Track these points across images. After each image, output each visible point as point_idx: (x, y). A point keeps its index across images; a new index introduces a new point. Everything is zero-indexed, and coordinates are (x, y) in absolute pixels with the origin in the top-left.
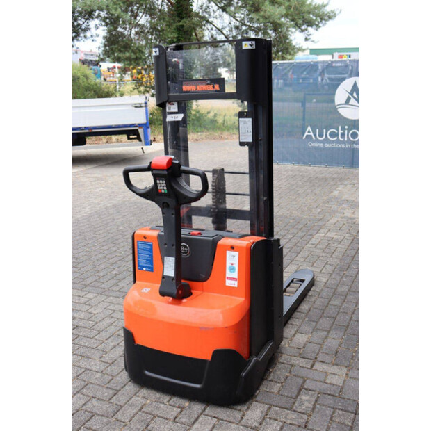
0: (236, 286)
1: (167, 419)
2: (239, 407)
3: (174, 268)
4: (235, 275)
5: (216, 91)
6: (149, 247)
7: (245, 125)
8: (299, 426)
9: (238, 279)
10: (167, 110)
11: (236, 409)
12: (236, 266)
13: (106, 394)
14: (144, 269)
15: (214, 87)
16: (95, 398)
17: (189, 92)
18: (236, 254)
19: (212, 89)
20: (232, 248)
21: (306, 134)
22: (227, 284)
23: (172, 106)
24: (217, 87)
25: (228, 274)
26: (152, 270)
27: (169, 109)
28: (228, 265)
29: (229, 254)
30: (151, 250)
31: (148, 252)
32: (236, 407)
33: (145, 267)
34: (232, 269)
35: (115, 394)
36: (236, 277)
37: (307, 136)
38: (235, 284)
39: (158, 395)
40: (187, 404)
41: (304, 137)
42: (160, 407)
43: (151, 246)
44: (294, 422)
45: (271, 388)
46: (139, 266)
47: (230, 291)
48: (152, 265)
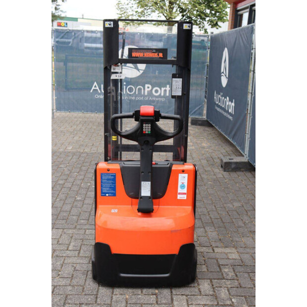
0: (185, 198)
1: (152, 304)
2: (192, 285)
3: (150, 190)
4: (185, 191)
5: (160, 58)
6: (113, 177)
7: (177, 84)
8: (237, 287)
9: (187, 194)
10: (112, 71)
11: (191, 287)
12: (186, 184)
13: (89, 299)
14: (107, 195)
15: (158, 55)
16: (83, 304)
17: (137, 57)
18: (186, 175)
19: (157, 56)
20: (183, 171)
21: (93, 88)
22: (178, 198)
23: (117, 68)
24: (161, 55)
25: (180, 190)
26: (114, 195)
27: (114, 69)
28: (180, 184)
29: (181, 176)
30: (114, 180)
31: (111, 181)
32: (190, 285)
33: (108, 193)
34: (183, 187)
35: (97, 298)
36: (186, 192)
37: (94, 90)
38: (184, 197)
39: (130, 290)
40: (157, 291)
41: (91, 91)
42: (140, 298)
43: (115, 176)
44: (232, 286)
45: (201, 269)
46: (102, 193)
47: (181, 202)
48: (115, 190)
